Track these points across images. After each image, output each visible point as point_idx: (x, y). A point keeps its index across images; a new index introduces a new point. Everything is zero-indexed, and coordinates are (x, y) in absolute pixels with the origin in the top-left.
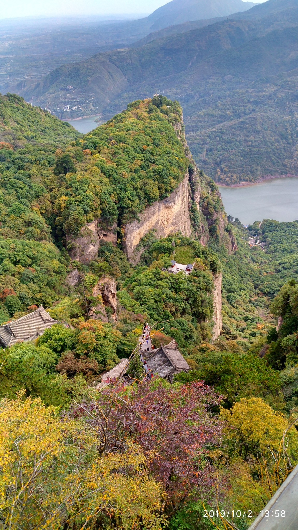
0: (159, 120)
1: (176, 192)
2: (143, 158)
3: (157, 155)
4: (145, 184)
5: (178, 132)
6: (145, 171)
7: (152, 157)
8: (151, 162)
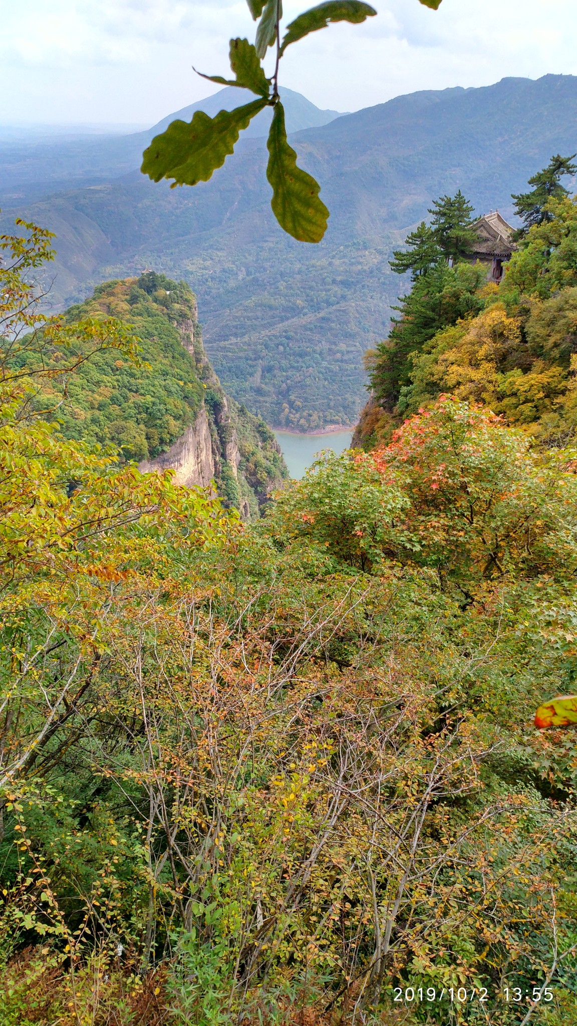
0: (149, 316)
1: (181, 444)
2: (116, 383)
3: (142, 377)
4: (120, 430)
5: (188, 337)
6: (120, 406)
7: (132, 381)
8: (130, 390)
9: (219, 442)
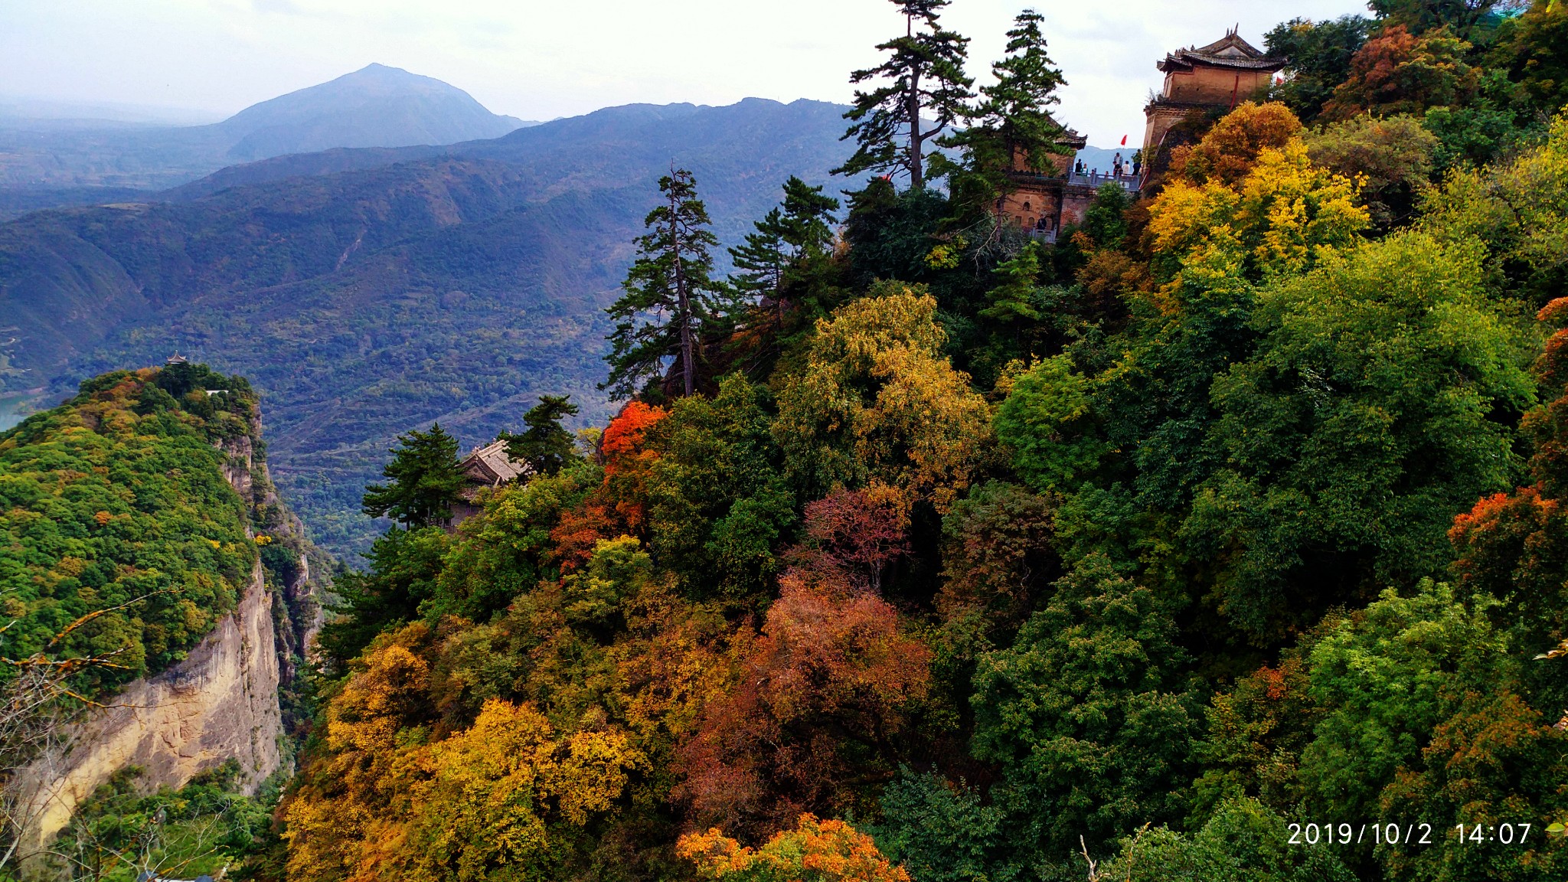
0: (169, 434)
1: (210, 645)
2: (93, 551)
3: (144, 538)
4: (93, 629)
5: (242, 463)
6: (97, 588)
7: (126, 545)
8: (120, 561)
9: (290, 629)
